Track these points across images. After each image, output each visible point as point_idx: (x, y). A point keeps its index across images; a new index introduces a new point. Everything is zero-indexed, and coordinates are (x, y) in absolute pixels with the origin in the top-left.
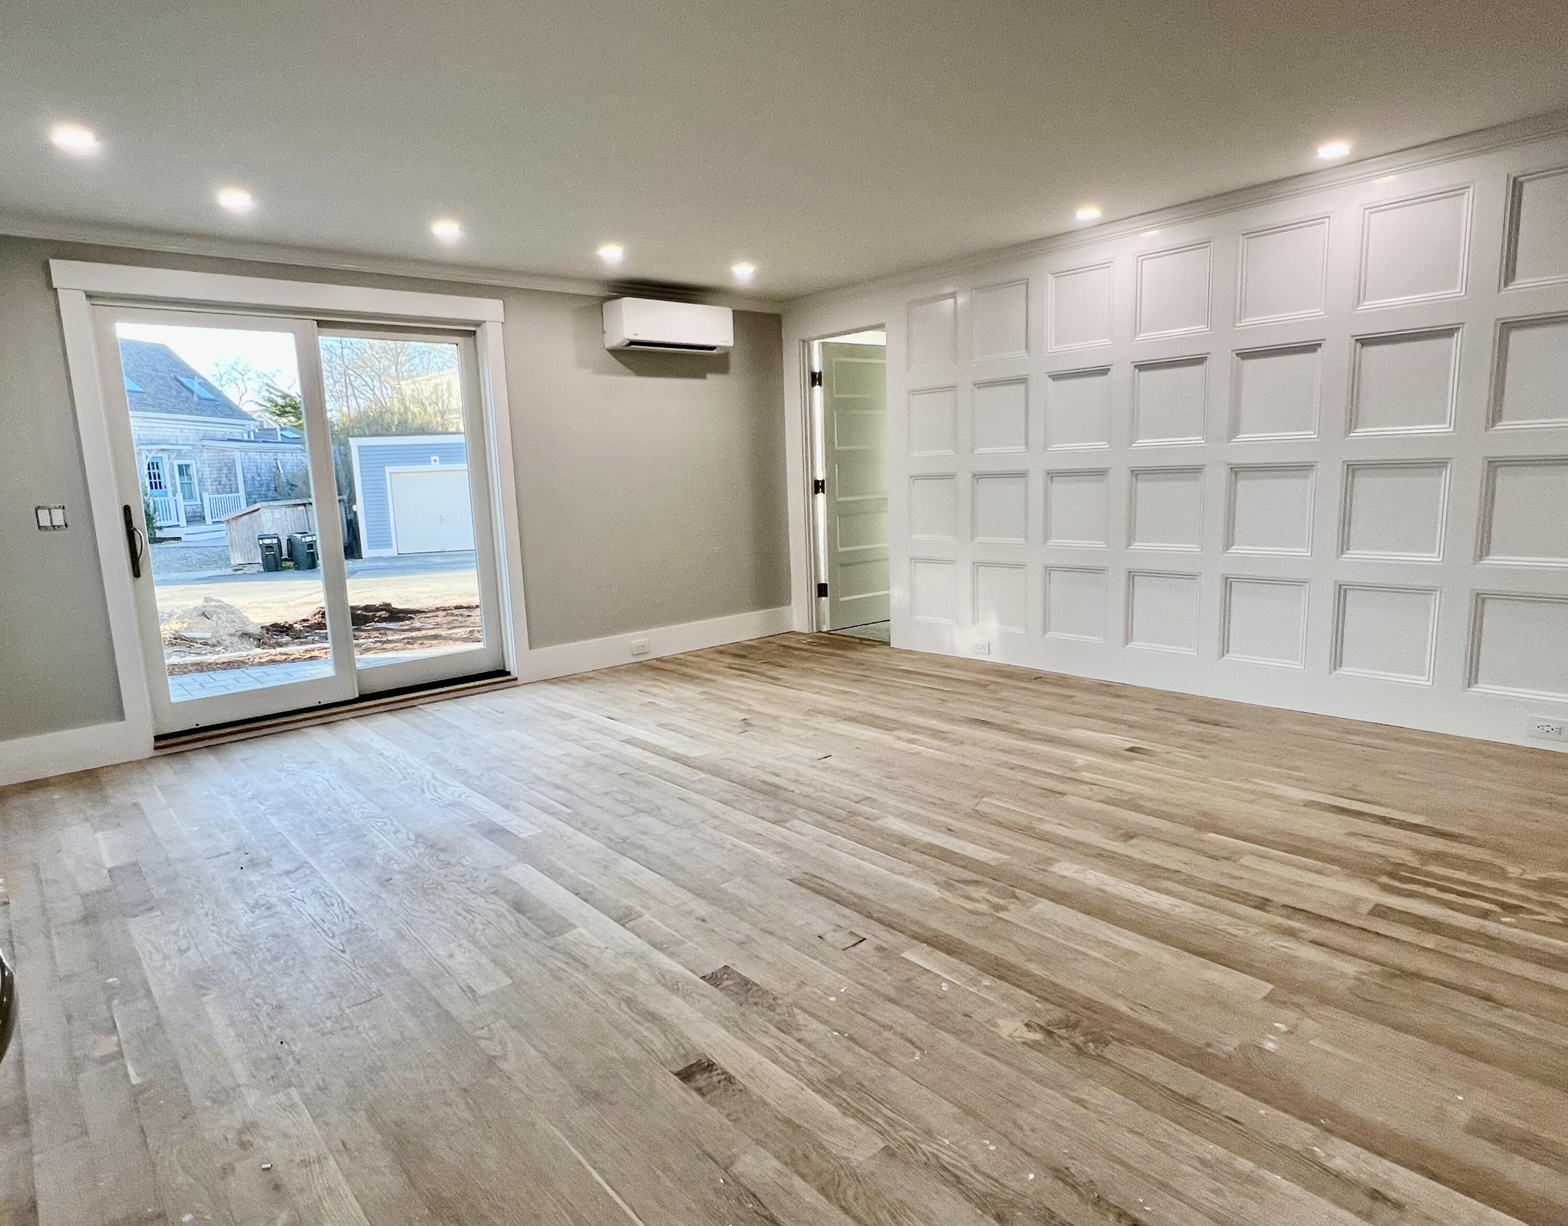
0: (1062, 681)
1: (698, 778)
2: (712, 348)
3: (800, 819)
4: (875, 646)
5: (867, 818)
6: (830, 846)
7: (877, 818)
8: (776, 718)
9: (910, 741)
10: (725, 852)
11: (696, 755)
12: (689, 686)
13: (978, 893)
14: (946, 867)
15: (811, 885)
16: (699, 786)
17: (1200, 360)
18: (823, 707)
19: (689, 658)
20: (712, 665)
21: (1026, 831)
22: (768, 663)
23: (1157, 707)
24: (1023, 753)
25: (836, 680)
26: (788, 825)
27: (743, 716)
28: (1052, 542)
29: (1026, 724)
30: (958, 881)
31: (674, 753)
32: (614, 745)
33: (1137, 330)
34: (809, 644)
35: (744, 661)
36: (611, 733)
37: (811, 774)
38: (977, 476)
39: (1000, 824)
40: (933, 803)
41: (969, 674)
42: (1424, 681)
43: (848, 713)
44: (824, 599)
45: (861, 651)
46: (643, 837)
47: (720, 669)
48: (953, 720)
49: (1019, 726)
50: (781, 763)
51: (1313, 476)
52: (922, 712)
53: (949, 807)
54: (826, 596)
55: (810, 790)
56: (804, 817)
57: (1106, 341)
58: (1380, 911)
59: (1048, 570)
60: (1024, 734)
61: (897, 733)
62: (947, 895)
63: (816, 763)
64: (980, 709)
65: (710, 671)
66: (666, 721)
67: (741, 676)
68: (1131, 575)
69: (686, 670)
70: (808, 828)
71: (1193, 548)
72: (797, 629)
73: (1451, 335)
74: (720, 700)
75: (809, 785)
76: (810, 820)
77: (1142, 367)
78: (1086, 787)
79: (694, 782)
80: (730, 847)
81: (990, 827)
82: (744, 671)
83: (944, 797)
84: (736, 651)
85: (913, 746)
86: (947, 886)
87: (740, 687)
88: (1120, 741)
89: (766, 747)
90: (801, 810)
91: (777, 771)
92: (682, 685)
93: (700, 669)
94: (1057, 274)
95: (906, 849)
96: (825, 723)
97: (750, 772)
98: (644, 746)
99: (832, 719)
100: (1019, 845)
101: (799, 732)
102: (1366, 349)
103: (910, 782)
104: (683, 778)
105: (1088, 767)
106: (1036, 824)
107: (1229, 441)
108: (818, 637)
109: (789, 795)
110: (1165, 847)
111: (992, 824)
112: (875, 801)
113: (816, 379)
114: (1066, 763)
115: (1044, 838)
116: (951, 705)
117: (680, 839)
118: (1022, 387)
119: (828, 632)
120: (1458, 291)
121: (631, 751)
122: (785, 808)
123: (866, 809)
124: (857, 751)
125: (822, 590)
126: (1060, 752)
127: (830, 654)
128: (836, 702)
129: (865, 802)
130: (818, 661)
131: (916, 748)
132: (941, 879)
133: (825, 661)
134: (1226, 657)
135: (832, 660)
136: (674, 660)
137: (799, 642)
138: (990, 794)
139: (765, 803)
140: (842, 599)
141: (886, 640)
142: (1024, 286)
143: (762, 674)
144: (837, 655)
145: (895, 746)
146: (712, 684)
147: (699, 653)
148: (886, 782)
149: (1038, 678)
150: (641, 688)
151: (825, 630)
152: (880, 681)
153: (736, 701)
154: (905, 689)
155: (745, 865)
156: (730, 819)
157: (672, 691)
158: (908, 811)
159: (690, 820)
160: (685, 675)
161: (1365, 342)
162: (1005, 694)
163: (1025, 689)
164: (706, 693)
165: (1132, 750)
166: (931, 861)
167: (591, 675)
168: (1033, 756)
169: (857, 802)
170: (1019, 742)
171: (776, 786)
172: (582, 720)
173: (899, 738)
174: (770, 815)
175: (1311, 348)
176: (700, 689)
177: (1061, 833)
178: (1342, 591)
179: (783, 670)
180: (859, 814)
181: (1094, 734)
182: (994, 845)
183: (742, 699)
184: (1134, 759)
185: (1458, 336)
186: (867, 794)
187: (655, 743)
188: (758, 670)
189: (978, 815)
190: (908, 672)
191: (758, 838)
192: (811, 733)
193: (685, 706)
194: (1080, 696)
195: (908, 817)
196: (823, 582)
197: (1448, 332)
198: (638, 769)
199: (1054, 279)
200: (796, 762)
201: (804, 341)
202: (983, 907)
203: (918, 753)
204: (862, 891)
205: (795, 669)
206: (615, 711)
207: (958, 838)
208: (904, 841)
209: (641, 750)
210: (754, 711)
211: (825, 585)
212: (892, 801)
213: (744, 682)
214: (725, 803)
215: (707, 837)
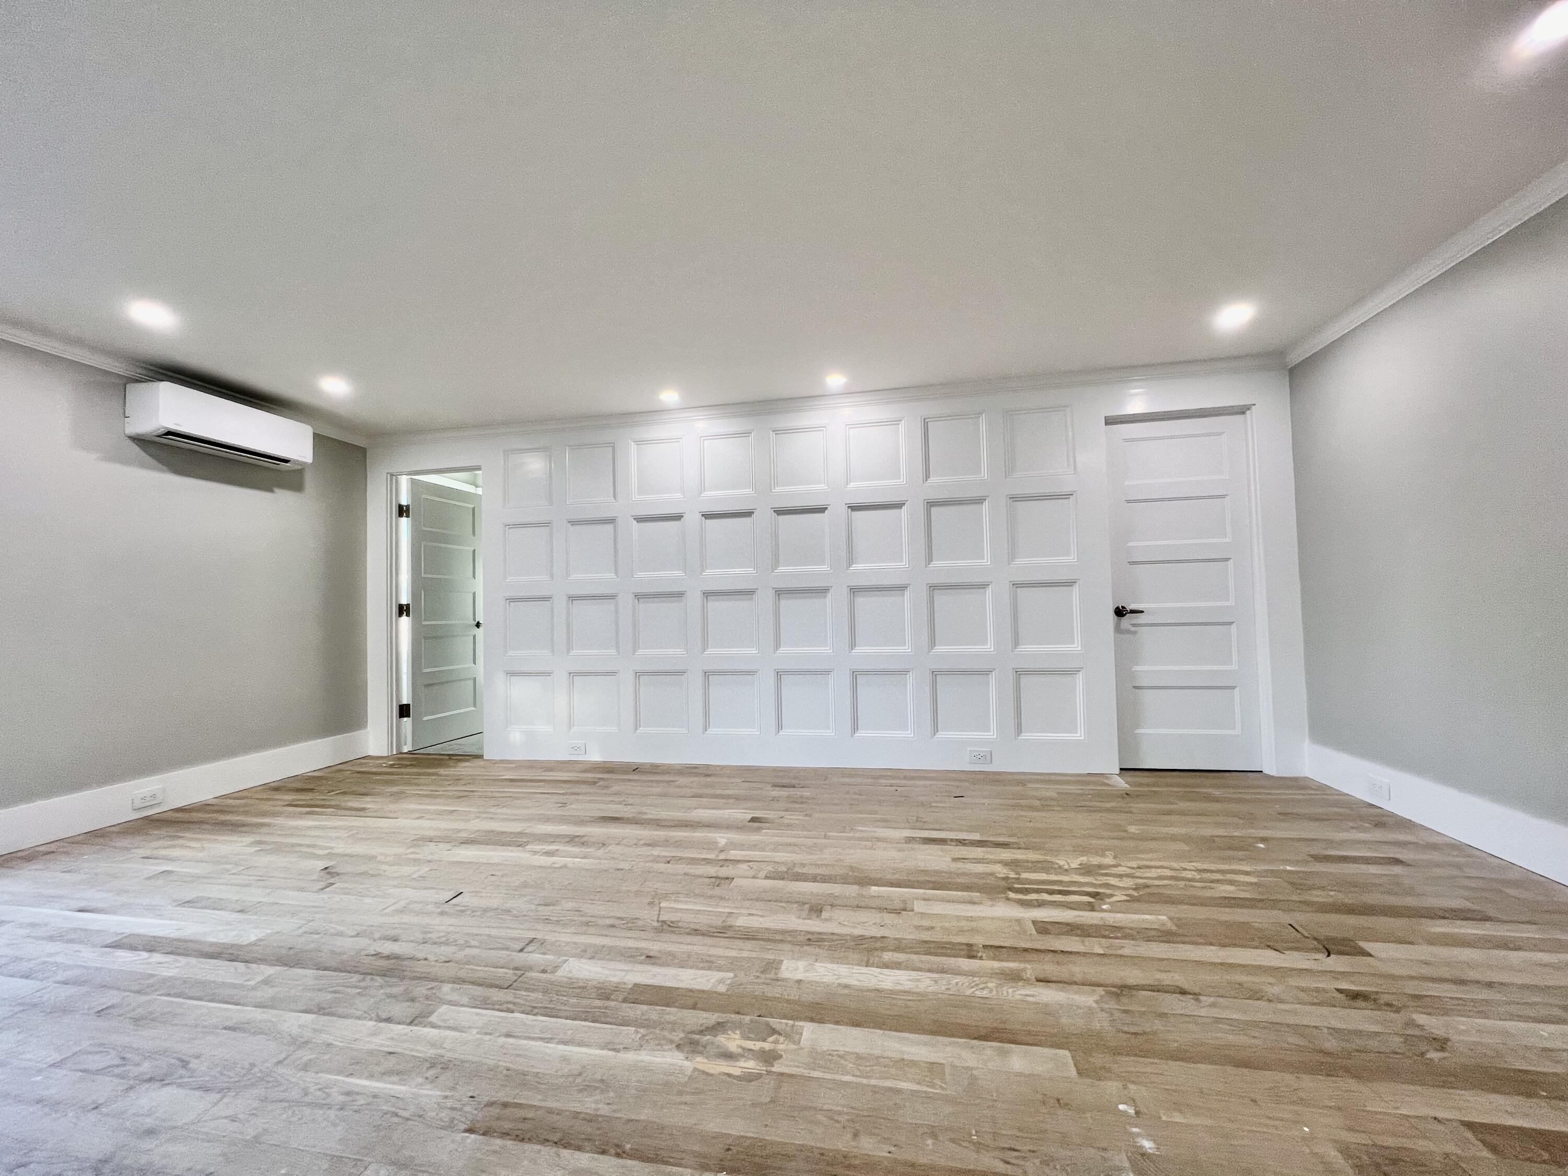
0: (654, 769)
1: (259, 978)
2: (286, 461)
3: (451, 1003)
4: (467, 761)
5: (544, 971)
6: (508, 1035)
7: (557, 968)
8: (372, 858)
9: (548, 854)
10: (332, 1114)
11: (253, 938)
12: (234, 838)
13: (733, 1041)
14: (673, 1014)
15: (507, 1126)
16: (267, 993)
17: (748, 514)
18: (432, 833)
19: (231, 801)
20: (266, 807)
21: (723, 932)
22: (344, 793)
23: (743, 780)
24: (666, 843)
25: (438, 800)
26: (433, 1019)
27: (322, 864)
28: (640, 652)
29: (652, 813)
30: (701, 1032)
31: (212, 944)
32: (89, 956)
33: (702, 489)
34: (391, 766)
35: (308, 796)
36: (82, 937)
37: (442, 925)
38: (572, 598)
39: (696, 932)
40: (613, 926)
41: (571, 774)
42: (909, 734)
43: (464, 835)
44: (405, 719)
45: (455, 767)
46: (148, 1144)
47: (278, 808)
48: (581, 822)
49: (646, 817)
50: (396, 919)
51: (829, 595)
52: (547, 820)
53: (631, 925)
54: (408, 716)
55: (448, 951)
56: (455, 997)
57: (679, 495)
58: (1043, 928)
59: (638, 675)
60: (658, 824)
61: (529, 847)
62: (700, 1062)
63: (447, 908)
64: (603, 806)
65: (264, 814)
66: (194, 895)
67: (308, 813)
68: (707, 674)
69: (222, 817)
70: (467, 1015)
71: (753, 651)
72: (372, 753)
73: (901, 508)
74: (279, 849)
75: (447, 943)
76: (465, 1000)
77: (707, 516)
78: (744, 866)
79: (254, 988)
80: (341, 1098)
81: (689, 939)
82: (312, 808)
83: (620, 915)
84: (299, 785)
85: (555, 859)
86: (691, 1046)
87: (310, 828)
88: (741, 814)
89: (368, 900)
90: (446, 988)
91: (392, 933)
92: (221, 838)
93: (246, 813)
94: (639, 442)
95: (612, 1004)
96: (442, 852)
97: (348, 945)
98: (151, 945)
99: (448, 846)
100: (733, 953)
101: (407, 870)
102: (854, 513)
103: (570, 905)
104: (234, 986)
105: (732, 845)
106: (730, 922)
107: (773, 572)
108: (399, 759)
109: (421, 968)
110: (852, 913)
111: (688, 934)
112: (543, 942)
113: (402, 511)
114: (711, 845)
115: (749, 936)
116: (573, 806)
117: (233, 1119)
118: (609, 527)
119: (409, 753)
120: (902, 480)
121: (125, 959)
122: (421, 990)
123: (535, 957)
124: (494, 878)
125: (404, 711)
126: (699, 834)
127: (419, 774)
128: (444, 825)
129: (529, 948)
130: (409, 783)
131: (559, 861)
132: (678, 1036)
133: (416, 781)
134: (781, 733)
135: (423, 780)
136: (204, 807)
137: (380, 766)
138: (665, 896)
139: (388, 990)
140: (425, 719)
141: (477, 752)
142: (611, 448)
143: (337, 807)
144: (429, 774)
145: (535, 863)
146: (263, 830)
147: (245, 794)
148: (545, 911)
149: (636, 769)
150: (148, 853)
151: (405, 749)
152: (490, 794)
153: (309, 846)
154: (517, 798)
155: (377, 1128)
156: (330, 1039)
157: (203, 849)
158: (590, 945)
159: (253, 1065)
160: (223, 823)
161: (854, 508)
162: (616, 788)
163: (630, 780)
164: (260, 842)
165: (753, 820)
166: (654, 1013)
167: (53, 847)
168: (679, 844)
169: (521, 950)
170: (656, 833)
171: (397, 957)
172: (21, 926)
173: (535, 853)
174: (399, 1009)
175: (821, 510)
176: (249, 839)
177: (757, 925)
178: (855, 674)
179: (368, 799)
180: (530, 968)
181: (714, 812)
182: (708, 964)
183: (320, 843)
184: (762, 828)
185: (904, 508)
186: (531, 935)
187: (174, 934)
188: (332, 803)
189: (667, 927)
190: (511, 780)
191: (391, 1062)
192: (426, 869)
193: (228, 866)
194: (682, 780)
195: (594, 953)
196: (405, 702)
197: (898, 506)
198: (139, 992)
199: (636, 446)
200: (418, 913)
201: (392, 475)
202: (751, 1065)
203: (564, 866)
204: (589, 1104)
205: (378, 794)
206: (93, 896)
207: (662, 965)
208: (605, 993)
209: (145, 955)
210: (336, 854)
211: (408, 706)
212: (564, 937)
213: (317, 820)
214: (320, 1010)
215: (295, 1094)
